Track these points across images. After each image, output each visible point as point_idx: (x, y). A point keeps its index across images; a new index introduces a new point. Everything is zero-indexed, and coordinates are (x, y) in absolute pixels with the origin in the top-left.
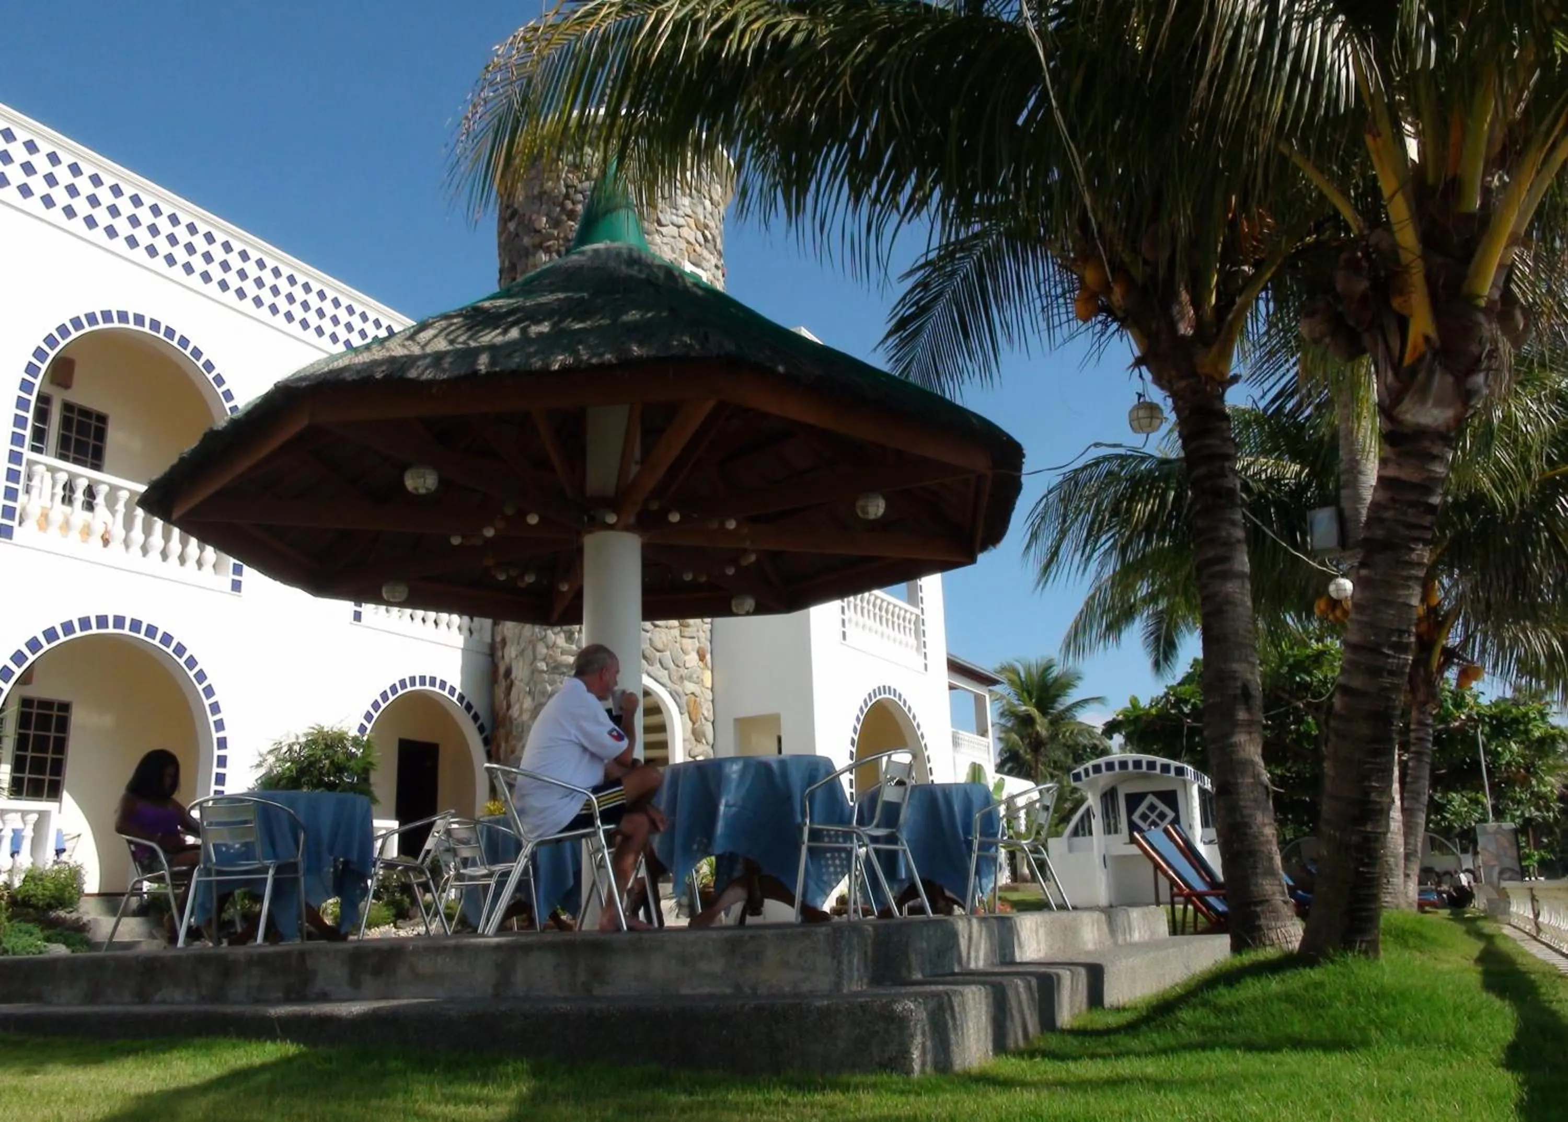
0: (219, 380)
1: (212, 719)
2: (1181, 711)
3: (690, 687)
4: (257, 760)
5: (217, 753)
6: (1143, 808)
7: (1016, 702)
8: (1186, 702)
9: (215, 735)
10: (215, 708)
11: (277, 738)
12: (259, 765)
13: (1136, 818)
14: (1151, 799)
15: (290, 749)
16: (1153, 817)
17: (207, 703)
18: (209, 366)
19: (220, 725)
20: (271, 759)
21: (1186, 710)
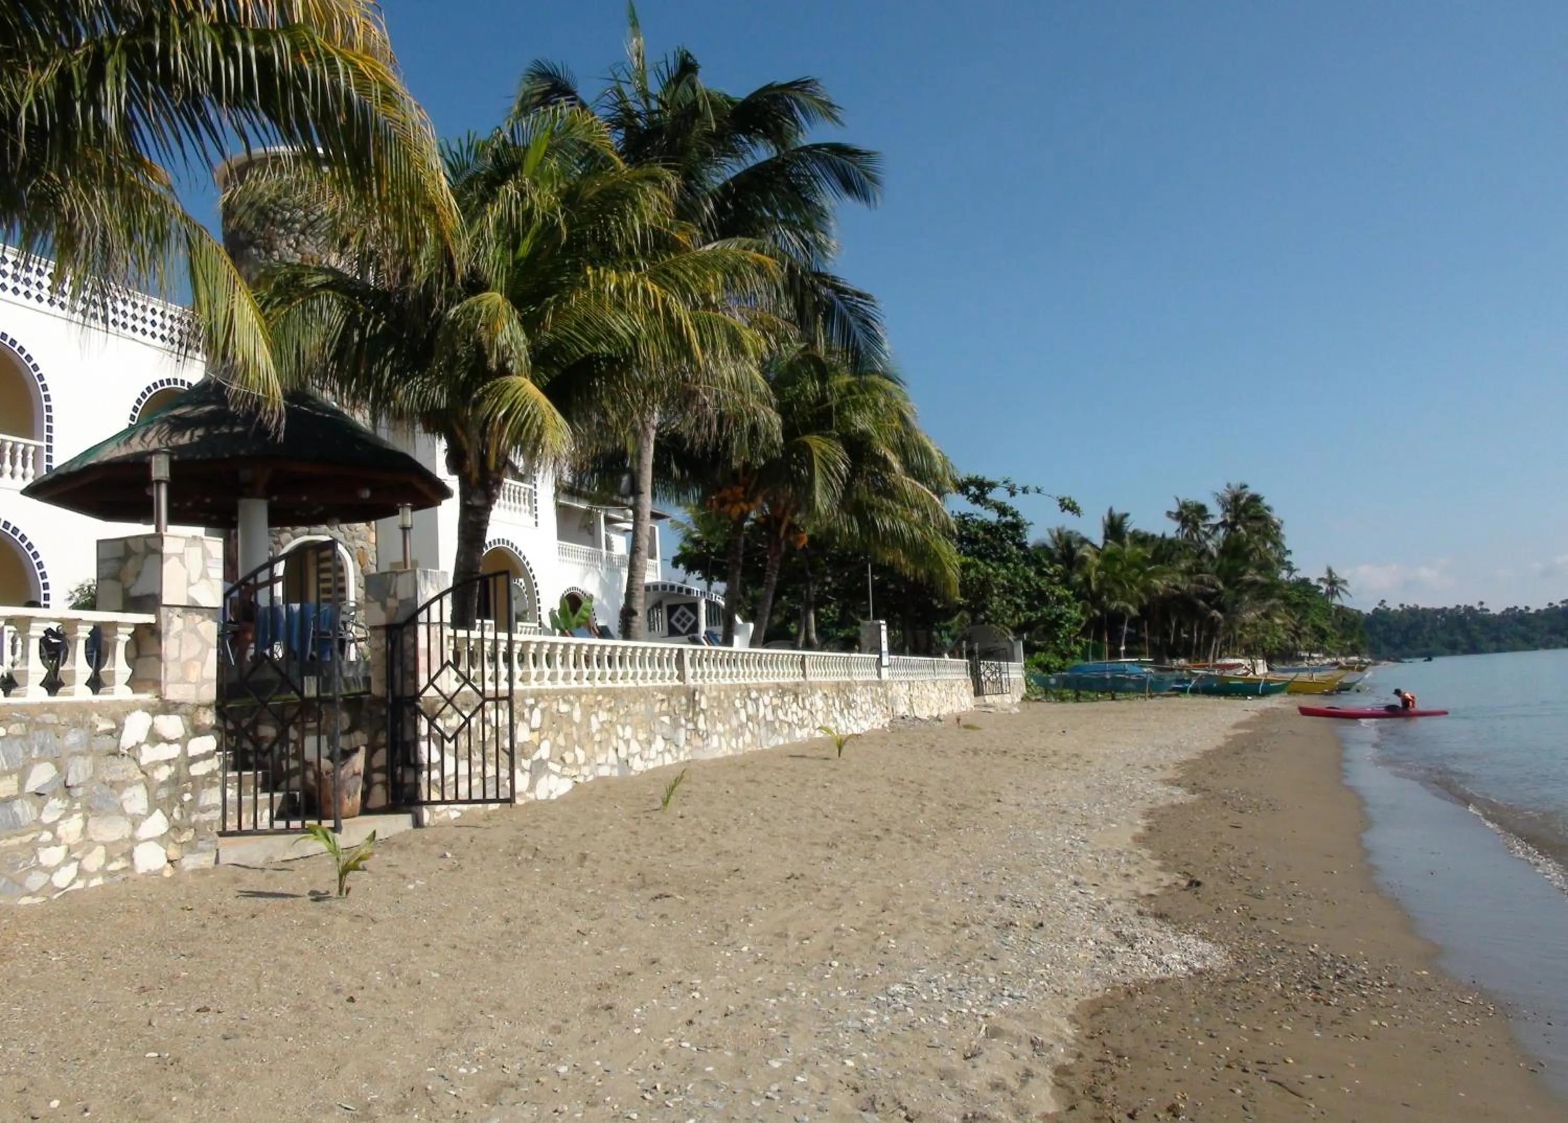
0: (29, 358)
1: (38, 572)
2: (709, 551)
3: (359, 543)
4: (68, 596)
5: (43, 592)
6: (677, 614)
7: (694, 529)
8: (713, 545)
9: (41, 582)
10: (40, 565)
11: (81, 582)
12: (70, 599)
13: (673, 620)
14: (682, 608)
15: (89, 587)
16: (683, 620)
17: (35, 562)
18: (21, 349)
19: (44, 575)
20: (77, 595)
21: (713, 550)
